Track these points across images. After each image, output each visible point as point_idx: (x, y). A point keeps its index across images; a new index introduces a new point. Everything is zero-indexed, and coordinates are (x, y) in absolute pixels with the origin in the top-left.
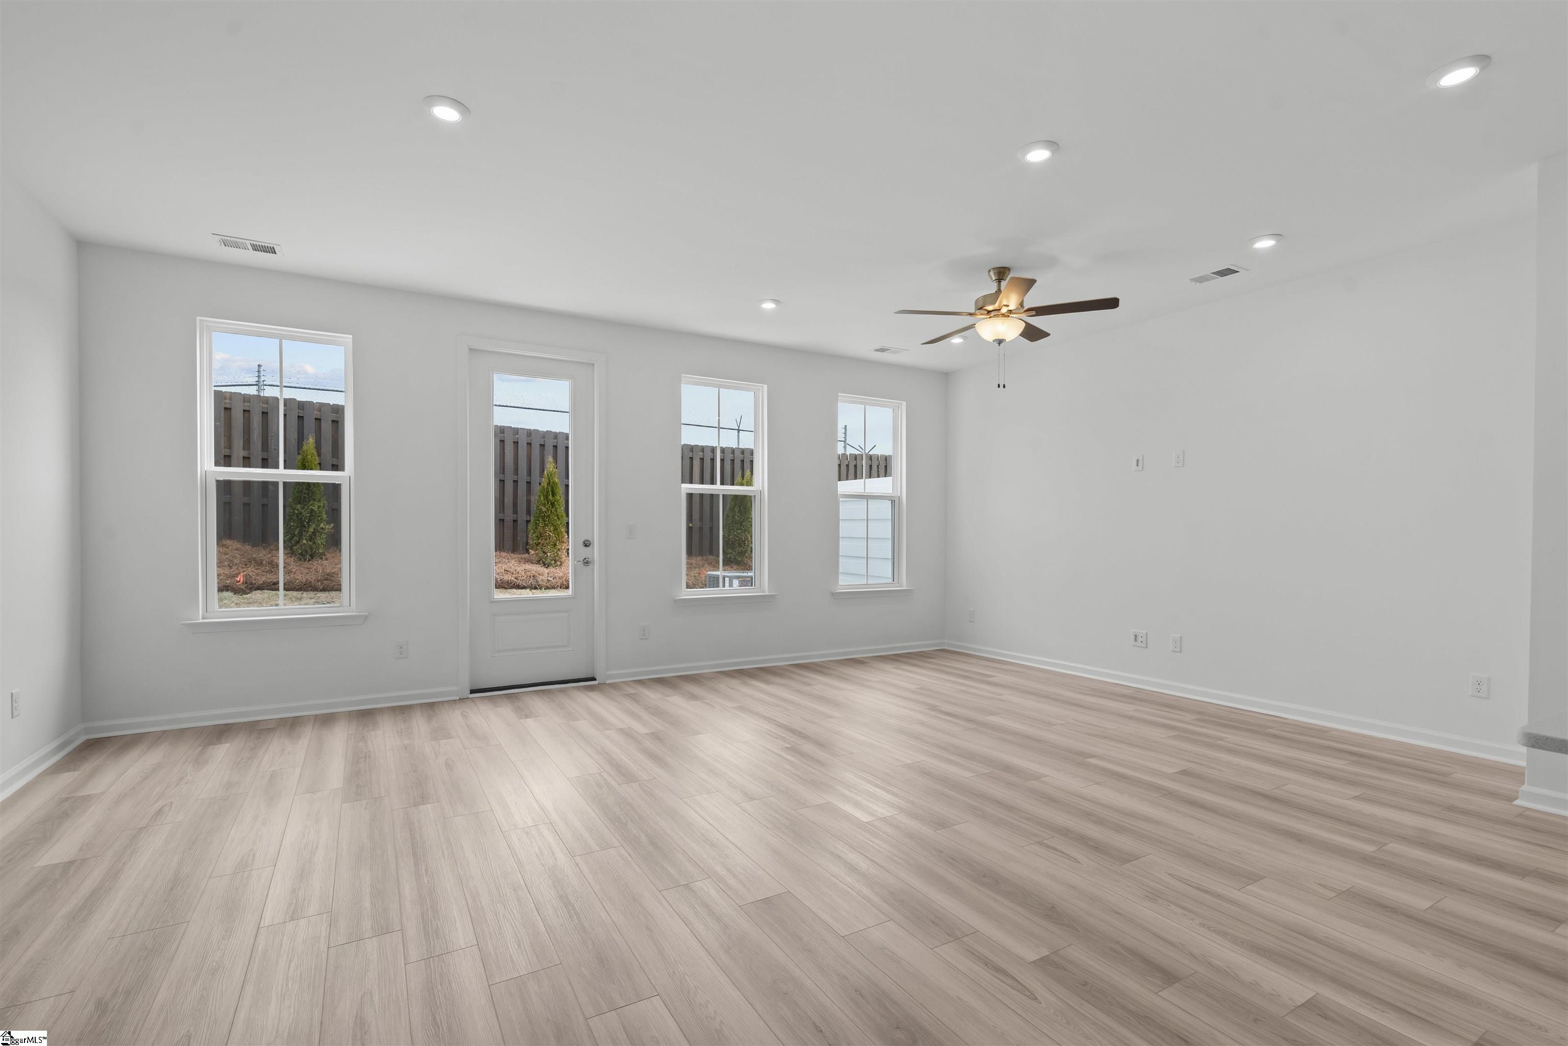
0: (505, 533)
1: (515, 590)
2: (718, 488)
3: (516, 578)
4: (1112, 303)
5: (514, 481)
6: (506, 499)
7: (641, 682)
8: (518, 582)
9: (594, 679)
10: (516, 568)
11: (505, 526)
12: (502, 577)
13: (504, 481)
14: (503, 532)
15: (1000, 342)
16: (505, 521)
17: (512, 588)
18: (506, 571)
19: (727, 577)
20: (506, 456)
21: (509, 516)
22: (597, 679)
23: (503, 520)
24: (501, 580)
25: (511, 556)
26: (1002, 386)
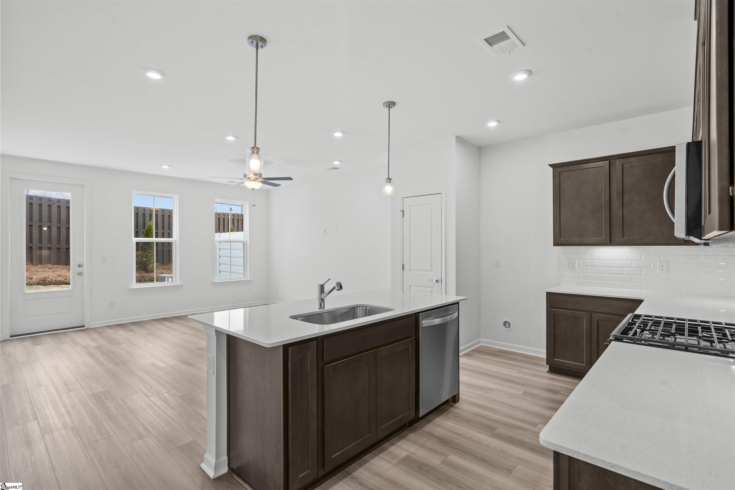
0: (61, 255)
1: (64, 285)
2: (154, 240)
3: (65, 279)
4: (290, 179)
5: (67, 228)
6: (61, 237)
7: (109, 327)
8: (67, 281)
9: (84, 326)
10: (65, 274)
11: (61, 251)
12: (56, 279)
13: (60, 227)
14: (60, 255)
15: (253, 189)
16: (61, 248)
17: (62, 284)
18: (59, 275)
19: (167, 277)
20: (61, 214)
21: (63, 246)
22: (85, 326)
23: (60, 248)
24: (55, 280)
25: (64, 267)
26: (254, 206)
